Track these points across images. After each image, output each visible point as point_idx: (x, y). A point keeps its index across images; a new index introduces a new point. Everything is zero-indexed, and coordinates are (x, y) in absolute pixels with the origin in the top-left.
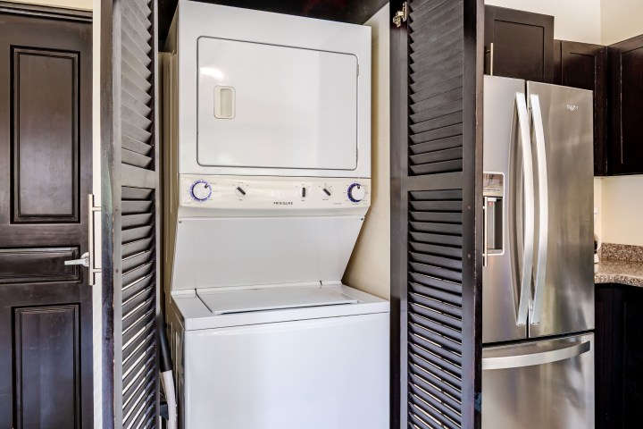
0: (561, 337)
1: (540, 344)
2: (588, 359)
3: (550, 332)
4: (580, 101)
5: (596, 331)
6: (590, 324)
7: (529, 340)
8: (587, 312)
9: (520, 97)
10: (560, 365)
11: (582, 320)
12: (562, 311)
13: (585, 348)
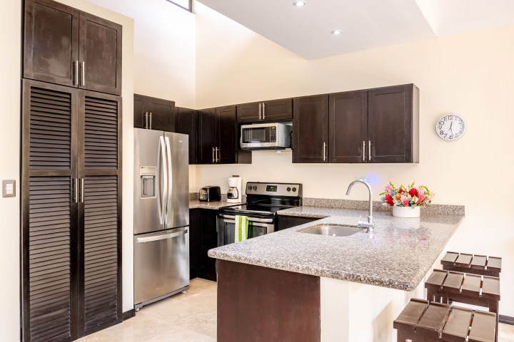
0: (175, 229)
1: (168, 231)
2: (187, 235)
3: (172, 227)
4: (184, 139)
5: (190, 226)
6: (188, 224)
7: (165, 230)
8: (186, 219)
9: (162, 138)
10: (175, 239)
11: (185, 221)
12: (177, 219)
13: (186, 232)
